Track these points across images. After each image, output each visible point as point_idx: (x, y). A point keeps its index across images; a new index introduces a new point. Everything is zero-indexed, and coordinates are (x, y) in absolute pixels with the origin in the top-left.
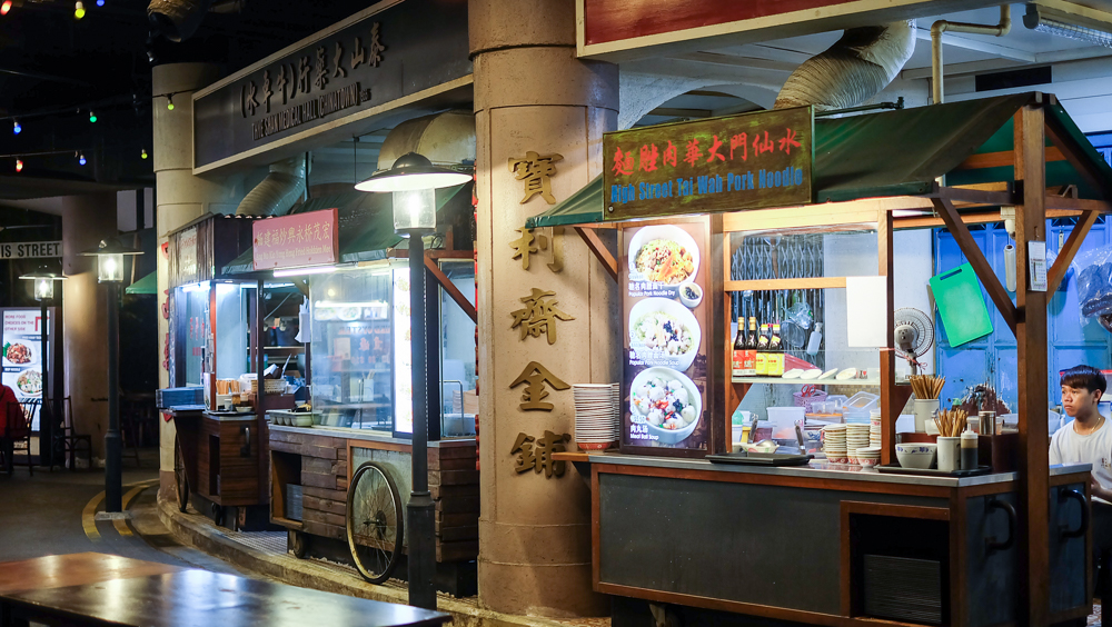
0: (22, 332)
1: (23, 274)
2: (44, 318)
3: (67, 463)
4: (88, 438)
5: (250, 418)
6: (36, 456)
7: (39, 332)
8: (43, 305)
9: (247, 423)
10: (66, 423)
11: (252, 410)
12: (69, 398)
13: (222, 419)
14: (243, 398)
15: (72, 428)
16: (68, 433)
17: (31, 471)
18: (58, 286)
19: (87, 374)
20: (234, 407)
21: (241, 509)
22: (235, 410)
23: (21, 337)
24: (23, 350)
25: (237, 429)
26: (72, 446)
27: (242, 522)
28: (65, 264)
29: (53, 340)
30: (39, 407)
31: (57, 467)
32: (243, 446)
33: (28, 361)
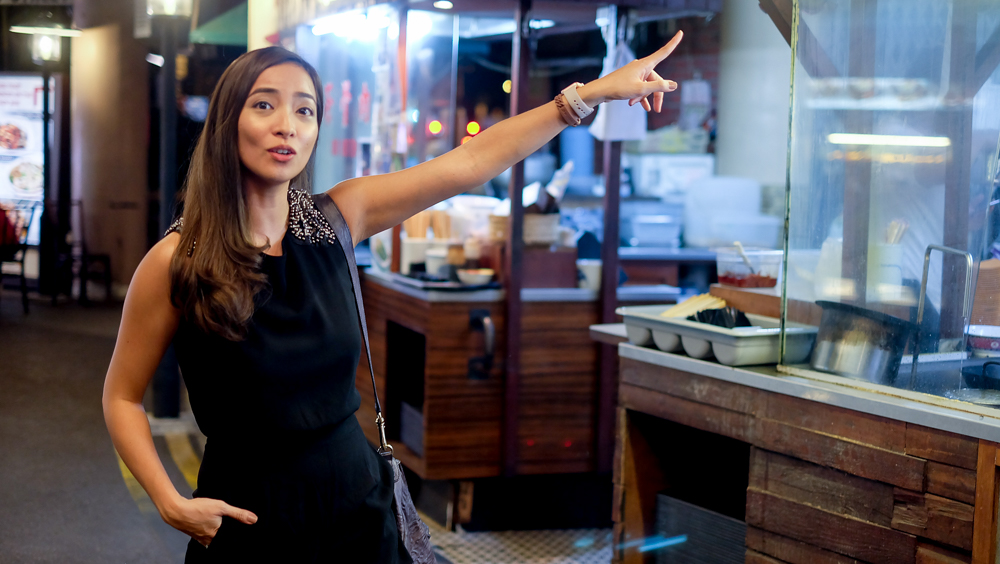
0: (15, 108)
1: (16, 24)
2: (46, 89)
3: (76, 290)
4: (105, 259)
5: (491, 296)
6: (32, 281)
7: (40, 108)
8: (44, 70)
9: (484, 309)
10: (74, 236)
11: (494, 278)
12: (80, 203)
13: (433, 296)
14: (472, 251)
15: (84, 245)
16: (77, 251)
17: (26, 302)
18: (66, 43)
19: (105, 170)
20: (452, 272)
21: (464, 486)
22: (455, 278)
23: (14, 113)
24: (16, 132)
25: (463, 320)
26: (83, 269)
27: (465, 513)
28: (77, 14)
29: (60, 120)
30: (39, 212)
31: (61, 298)
32: (473, 354)
33: (22, 147)
